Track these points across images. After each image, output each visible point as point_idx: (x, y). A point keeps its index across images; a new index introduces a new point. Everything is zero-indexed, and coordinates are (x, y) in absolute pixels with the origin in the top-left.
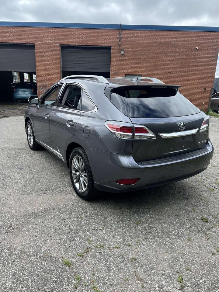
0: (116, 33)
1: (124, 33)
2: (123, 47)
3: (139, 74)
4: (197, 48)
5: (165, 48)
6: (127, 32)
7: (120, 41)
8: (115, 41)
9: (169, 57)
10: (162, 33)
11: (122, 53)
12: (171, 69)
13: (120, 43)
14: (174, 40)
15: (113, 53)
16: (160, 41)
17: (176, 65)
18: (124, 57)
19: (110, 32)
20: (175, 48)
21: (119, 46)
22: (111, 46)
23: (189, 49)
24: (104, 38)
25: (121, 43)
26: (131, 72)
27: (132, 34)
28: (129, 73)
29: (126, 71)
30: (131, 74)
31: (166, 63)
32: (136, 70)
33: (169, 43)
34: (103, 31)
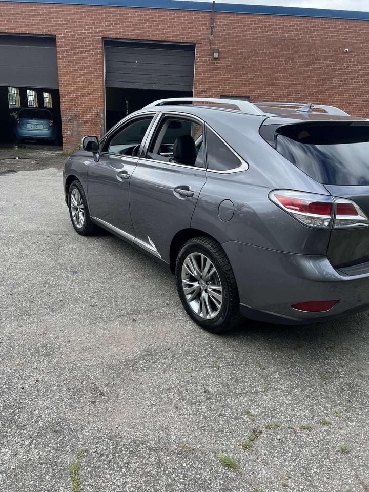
0: (205, 19)
1: (220, 19)
2: (217, 45)
3: (243, 95)
4: (347, 49)
5: (292, 49)
6: (224, 16)
7: (211, 34)
8: (203, 34)
9: (297, 64)
10: (287, 22)
11: (216, 55)
12: (300, 88)
13: (211, 38)
14: (307, 34)
15: (199, 55)
16: (283, 36)
17: (308, 80)
18: (219, 63)
19: (200, 16)
20: (309, 50)
21: (210, 42)
22: (195, 43)
23: (333, 51)
24: (182, 28)
25: (215, 37)
26: (230, 92)
27: (234, 20)
28: (226, 93)
29: (221, 89)
30: (230, 94)
31: (292, 76)
32: (239, 88)
33: (299, 39)
34: (182, 14)
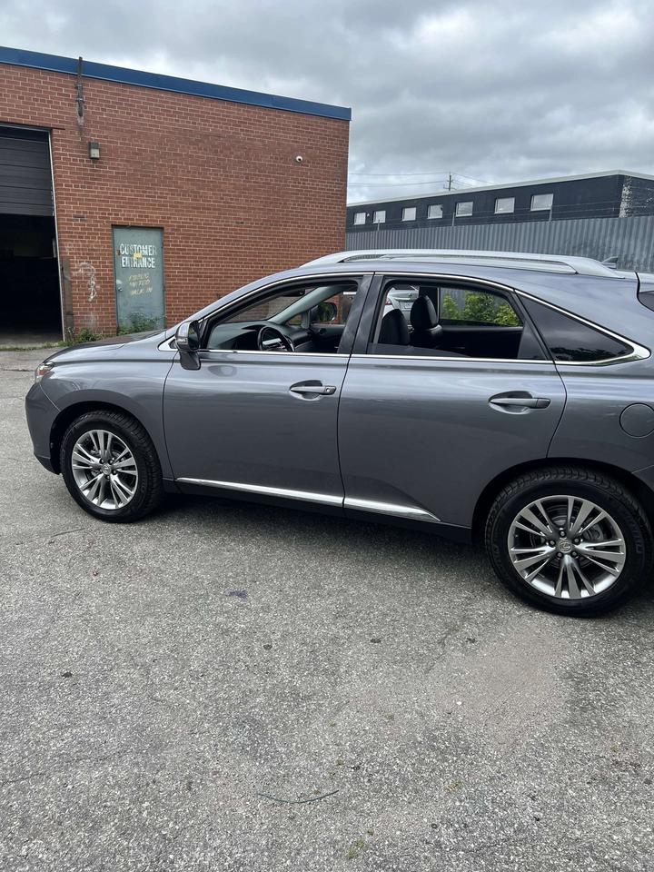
0: (66, 86)
1: (92, 89)
2: (94, 136)
3: (154, 224)
4: (300, 157)
5: (221, 152)
6: (102, 86)
7: (81, 115)
8: (65, 113)
9: (232, 176)
10: (208, 107)
11: (95, 153)
12: (242, 215)
13: (81, 121)
14: (242, 130)
15: (61, 153)
16: (205, 129)
17: (252, 201)
18: (101, 167)
19: (44, 81)
20: (247, 155)
21: (81, 129)
22: (51, 129)
23: (281, 159)
24: (22, 98)
25: (87, 121)
26: (130, 219)
27: (119, 94)
28: (122, 221)
29: (111, 214)
30: (130, 223)
31: (228, 195)
32: (144, 212)
33: (230, 137)
34: (19, 73)
